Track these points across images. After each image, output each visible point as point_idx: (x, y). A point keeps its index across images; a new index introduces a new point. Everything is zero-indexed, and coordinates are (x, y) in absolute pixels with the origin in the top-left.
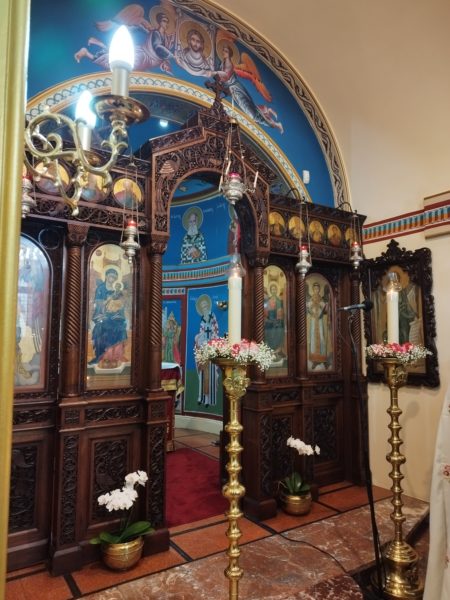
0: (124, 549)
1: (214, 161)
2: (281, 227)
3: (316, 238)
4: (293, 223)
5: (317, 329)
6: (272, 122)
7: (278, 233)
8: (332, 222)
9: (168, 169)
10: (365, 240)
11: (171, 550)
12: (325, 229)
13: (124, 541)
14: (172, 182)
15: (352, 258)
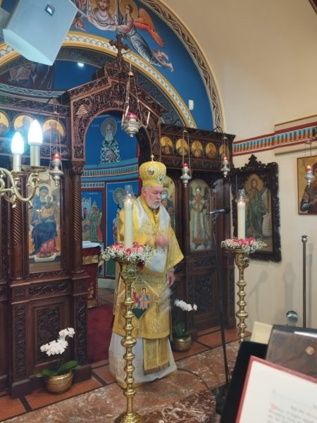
0: (60, 380)
1: (118, 102)
2: (170, 148)
3: (197, 154)
4: (179, 144)
5: (199, 220)
6: (164, 63)
7: (168, 152)
8: (209, 141)
9: (83, 111)
10: (234, 153)
11: (93, 378)
12: (204, 146)
13: (60, 374)
14: (86, 121)
15: (222, 170)
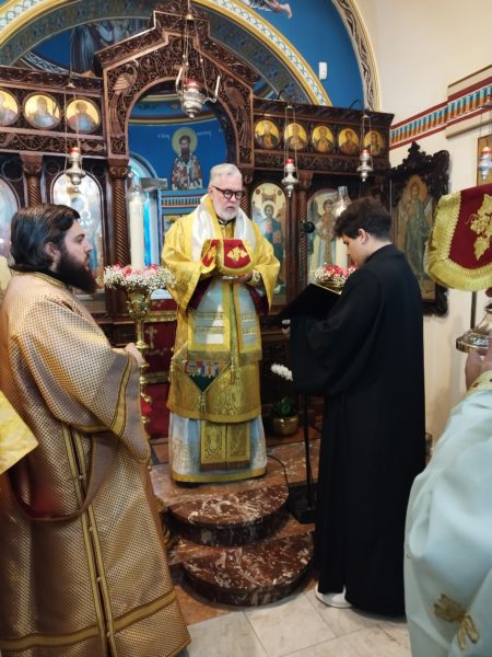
1: (180, 67)
2: (273, 137)
3: (322, 147)
4: (289, 131)
5: (328, 253)
6: (276, 4)
7: (270, 145)
8: (344, 127)
9: (122, 84)
10: (391, 145)
12: (336, 136)
14: (128, 99)
15: (359, 169)
